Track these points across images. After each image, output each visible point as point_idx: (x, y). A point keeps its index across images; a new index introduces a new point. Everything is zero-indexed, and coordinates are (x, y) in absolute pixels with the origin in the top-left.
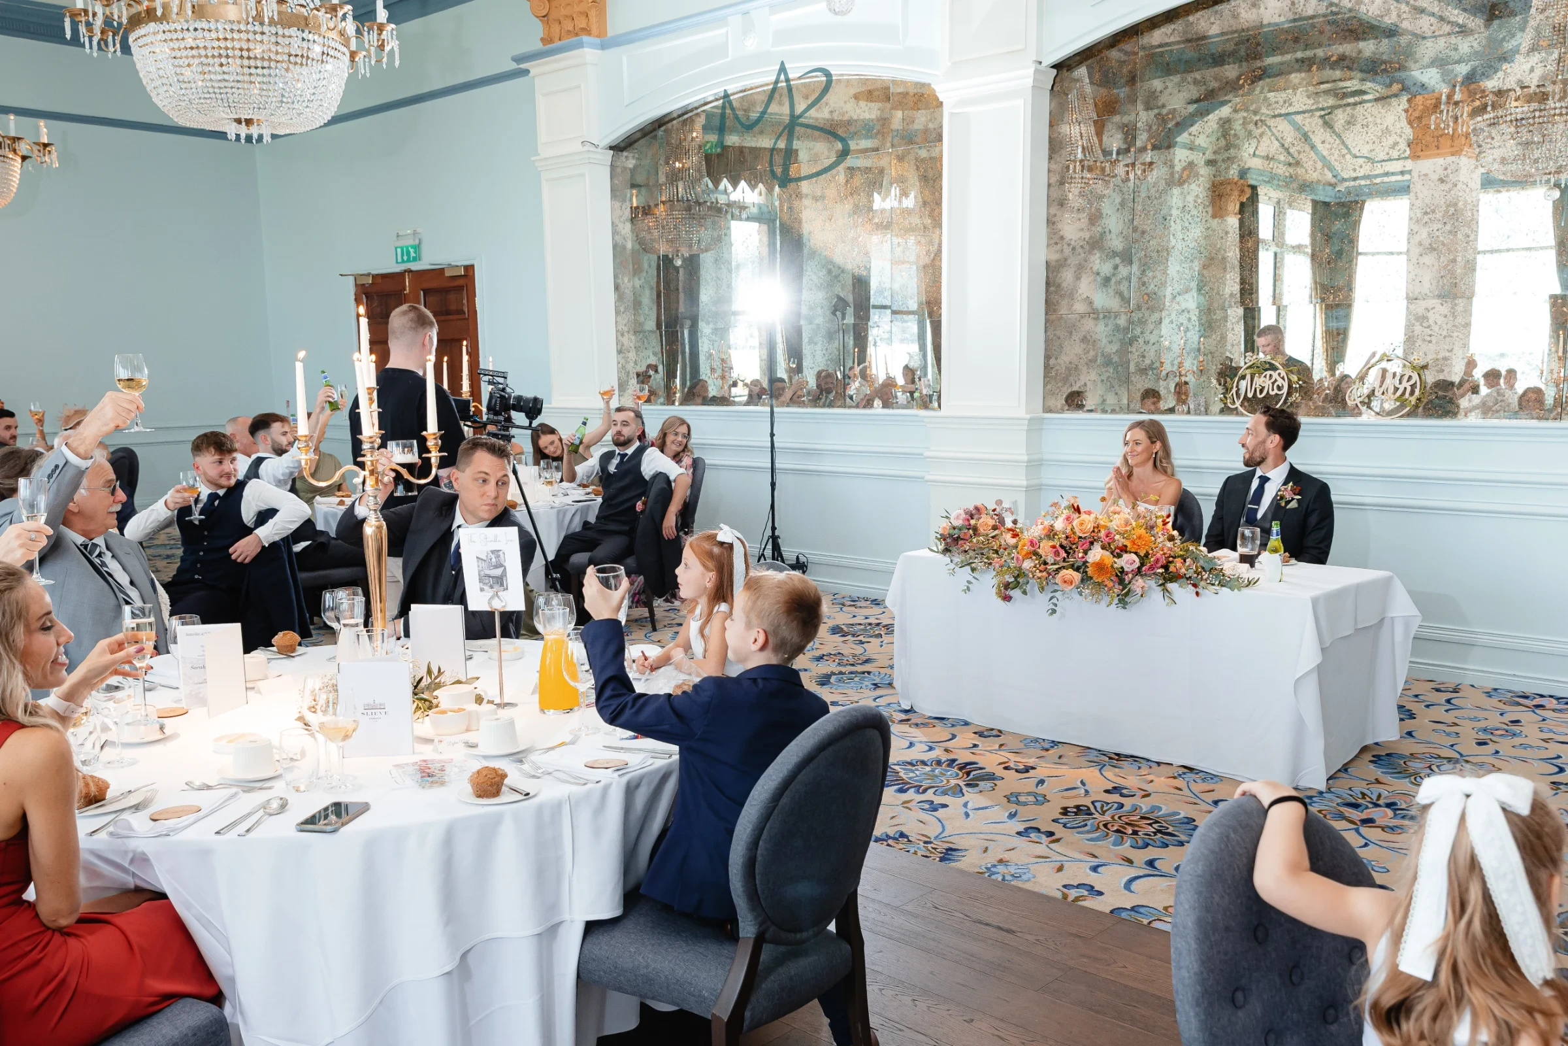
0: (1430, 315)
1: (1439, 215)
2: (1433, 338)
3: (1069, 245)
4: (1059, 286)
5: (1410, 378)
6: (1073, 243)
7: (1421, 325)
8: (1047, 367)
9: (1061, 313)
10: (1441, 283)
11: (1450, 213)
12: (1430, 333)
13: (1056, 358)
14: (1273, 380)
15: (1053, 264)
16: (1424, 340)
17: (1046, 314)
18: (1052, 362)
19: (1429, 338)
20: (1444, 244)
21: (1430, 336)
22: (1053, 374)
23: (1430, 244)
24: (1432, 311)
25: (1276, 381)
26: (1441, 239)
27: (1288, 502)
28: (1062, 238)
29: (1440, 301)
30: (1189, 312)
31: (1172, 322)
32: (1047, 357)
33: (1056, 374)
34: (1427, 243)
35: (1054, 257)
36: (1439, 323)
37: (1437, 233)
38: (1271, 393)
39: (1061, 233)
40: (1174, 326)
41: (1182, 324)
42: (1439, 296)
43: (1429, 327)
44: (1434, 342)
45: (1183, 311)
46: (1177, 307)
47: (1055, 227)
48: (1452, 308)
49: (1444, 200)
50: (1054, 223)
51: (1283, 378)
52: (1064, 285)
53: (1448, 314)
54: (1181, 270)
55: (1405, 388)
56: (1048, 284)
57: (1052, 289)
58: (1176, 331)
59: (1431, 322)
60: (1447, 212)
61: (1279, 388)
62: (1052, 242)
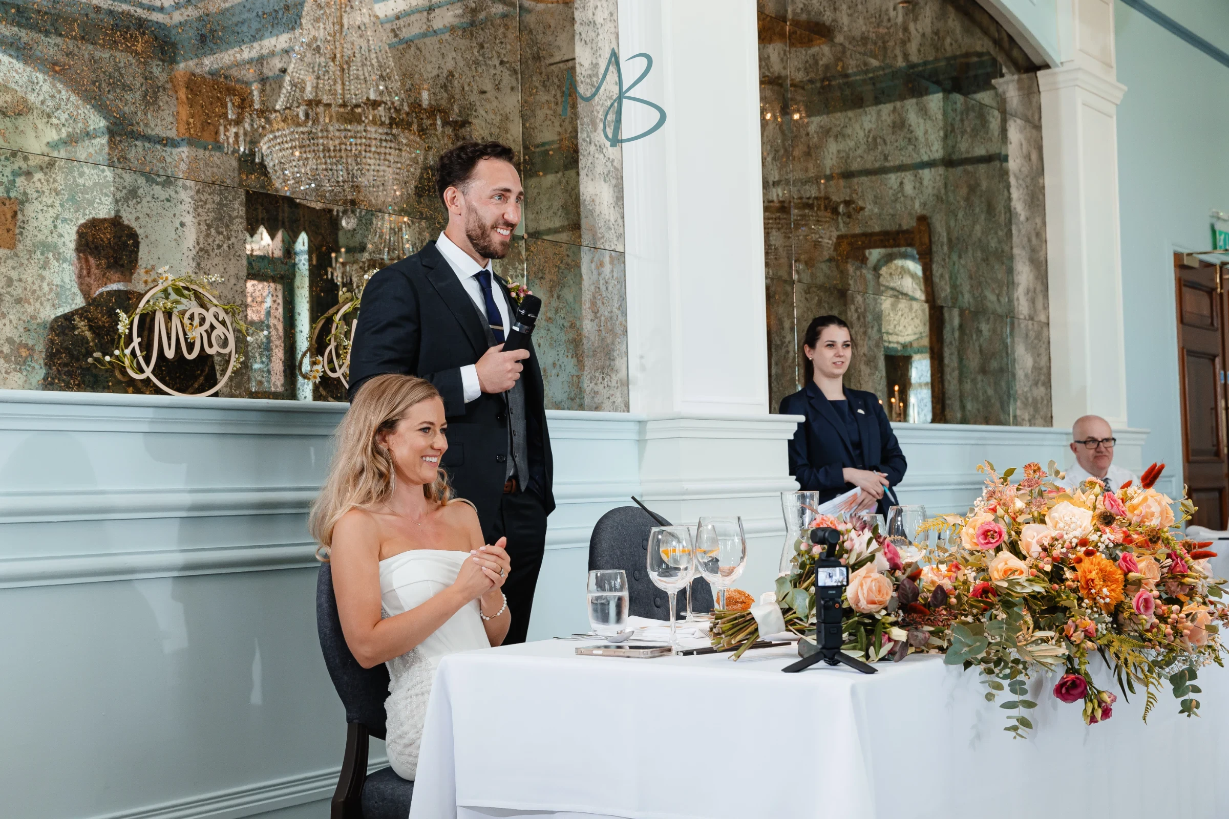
11: (407, 87)
14: (207, 326)
25: (212, 327)
38: (209, 351)
51: (223, 323)
61: (225, 343)
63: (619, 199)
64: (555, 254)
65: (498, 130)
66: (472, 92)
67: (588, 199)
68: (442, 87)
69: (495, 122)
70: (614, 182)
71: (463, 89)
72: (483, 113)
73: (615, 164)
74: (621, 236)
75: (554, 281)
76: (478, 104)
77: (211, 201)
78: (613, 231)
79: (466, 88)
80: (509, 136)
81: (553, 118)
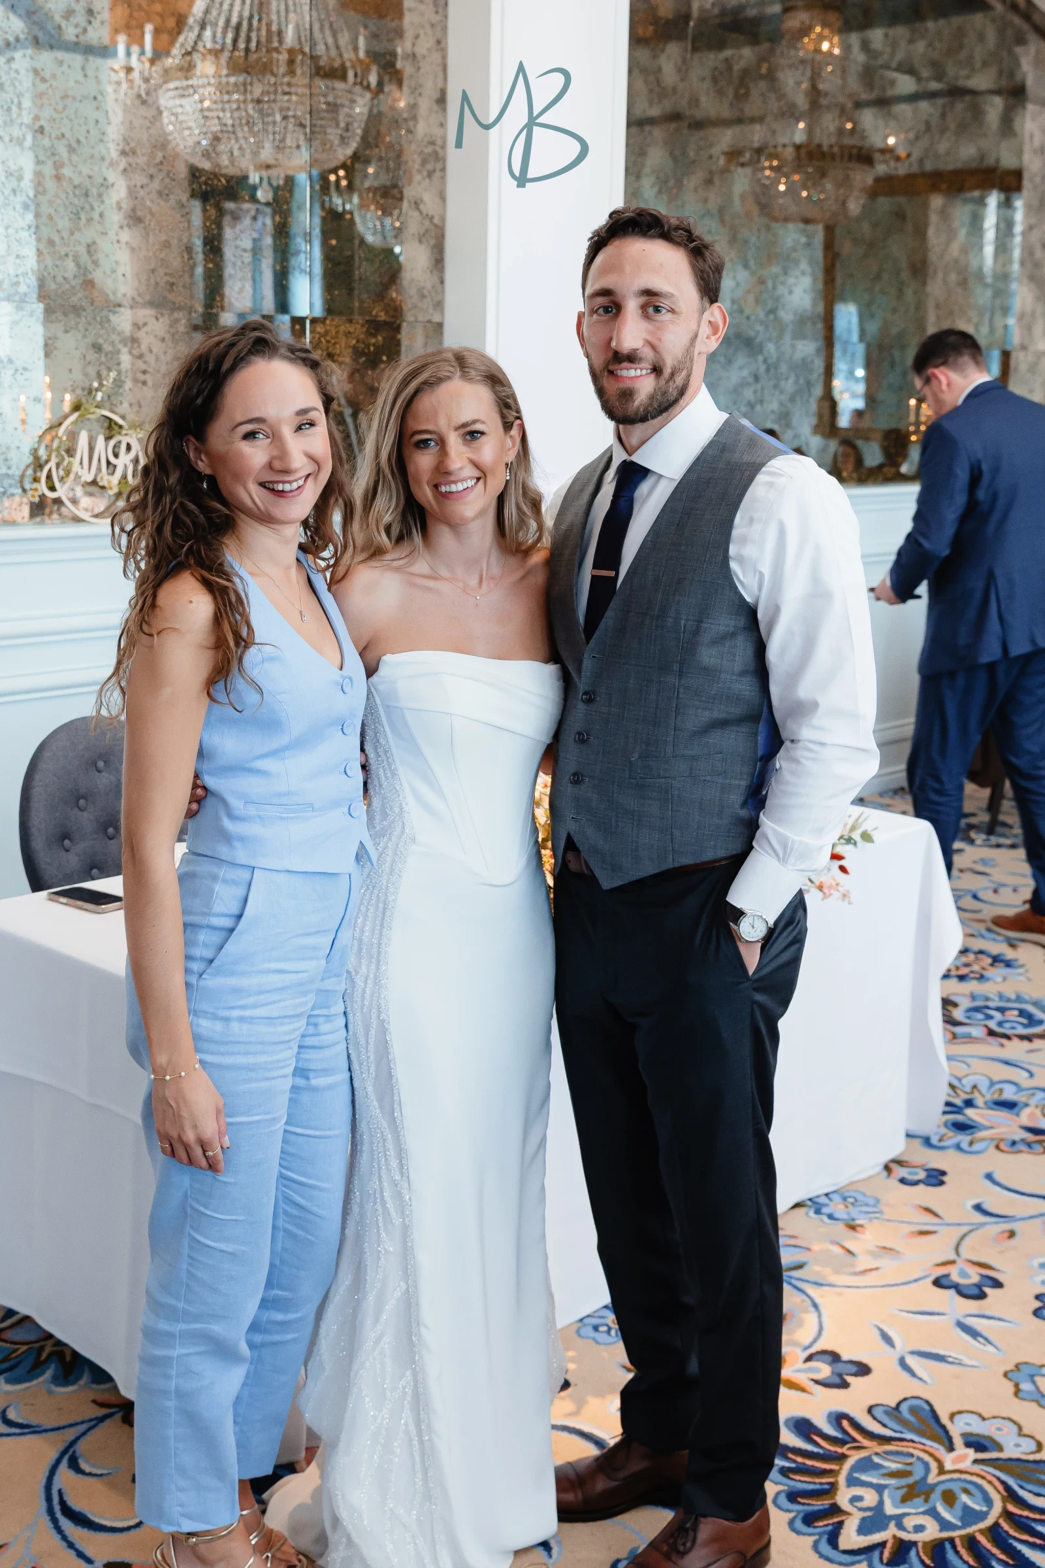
0: (141, 335)
1: (141, 160)
2: (148, 378)
5: (129, 448)
7: (131, 352)
10: (152, 280)
12: (143, 367)
19: (142, 377)
20: (151, 213)
21: (144, 372)
24: (143, 330)
29: (152, 312)
34: (127, 208)
36: (155, 350)
37: (142, 193)
42: (151, 304)
43: (141, 356)
44: (150, 383)
48: (171, 326)
53: (167, 336)
55: (126, 466)
59: (144, 347)
60: (152, 156)
63: (438, 262)
68: (203, 155)
70: (433, 242)
71: (232, 154)
73: (436, 221)
74: (439, 305)
78: (429, 299)
79: (236, 153)
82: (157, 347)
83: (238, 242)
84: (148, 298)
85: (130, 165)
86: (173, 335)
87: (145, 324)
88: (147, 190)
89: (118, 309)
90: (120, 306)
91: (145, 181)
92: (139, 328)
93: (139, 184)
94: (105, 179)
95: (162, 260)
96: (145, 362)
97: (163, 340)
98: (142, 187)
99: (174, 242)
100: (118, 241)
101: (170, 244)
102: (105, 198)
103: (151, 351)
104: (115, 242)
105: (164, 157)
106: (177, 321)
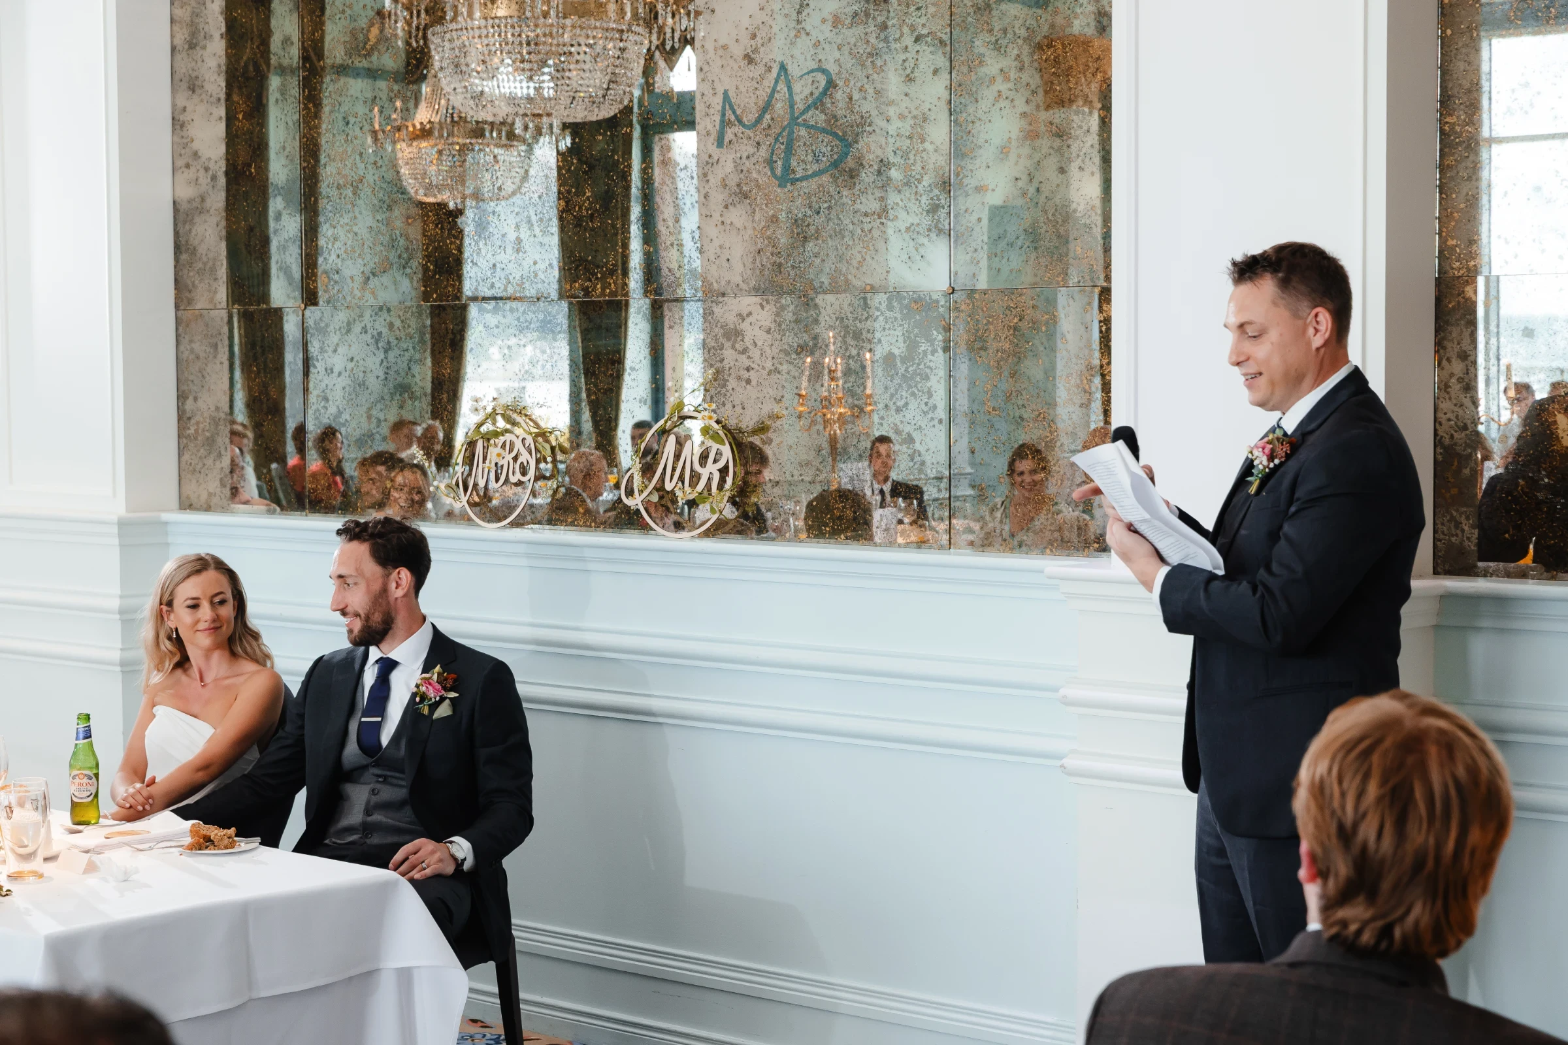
0: (745, 326)
2: (753, 375)
3: (207, 169)
4: (193, 252)
6: (212, 165)
7: (733, 347)
8: (183, 418)
9: (199, 306)
10: (758, 263)
12: (747, 363)
13: (196, 399)
15: (184, 206)
16: (739, 378)
17: (177, 307)
18: (189, 405)
19: (746, 375)
20: (758, 186)
22: (192, 431)
23: (738, 185)
24: (748, 320)
26: (755, 175)
27: (434, 706)
28: (196, 155)
29: (758, 300)
30: (389, 310)
31: (365, 330)
32: (182, 397)
33: (196, 431)
34: (732, 182)
35: (186, 192)
36: (760, 343)
37: (748, 164)
39: (195, 146)
40: (368, 337)
41: (380, 334)
42: (756, 290)
43: (745, 351)
44: (754, 383)
45: (381, 309)
46: (372, 301)
47: (184, 133)
48: (778, 314)
49: (753, 99)
50: (182, 126)
52: (202, 250)
53: (773, 326)
54: (374, 226)
56: (178, 248)
57: (184, 257)
58: (372, 348)
59: (748, 341)
62: (180, 163)
64: (1009, 308)
65: (908, 141)
66: (865, 98)
67: (1081, 208)
69: (902, 131)
71: (851, 99)
72: (883, 124)
75: (1004, 351)
76: (874, 113)
77: (535, 319)
79: (856, 96)
80: (927, 145)
81: (1012, 94)
82: (762, 338)
83: (858, 206)
84: (753, 283)
85: (736, 135)
86: (780, 325)
87: (750, 314)
88: (753, 160)
89: (721, 299)
90: (723, 295)
91: (752, 150)
92: (743, 320)
93: (744, 156)
94: (710, 156)
95: (769, 238)
96: (749, 357)
97: (768, 331)
98: (748, 157)
99: (783, 216)
100: (723, 222)
101: (777, 219)
102: (710, 177)
103: (756, 345)
104: (719, 223)
105: (772, 119)
106: (783, 308)
